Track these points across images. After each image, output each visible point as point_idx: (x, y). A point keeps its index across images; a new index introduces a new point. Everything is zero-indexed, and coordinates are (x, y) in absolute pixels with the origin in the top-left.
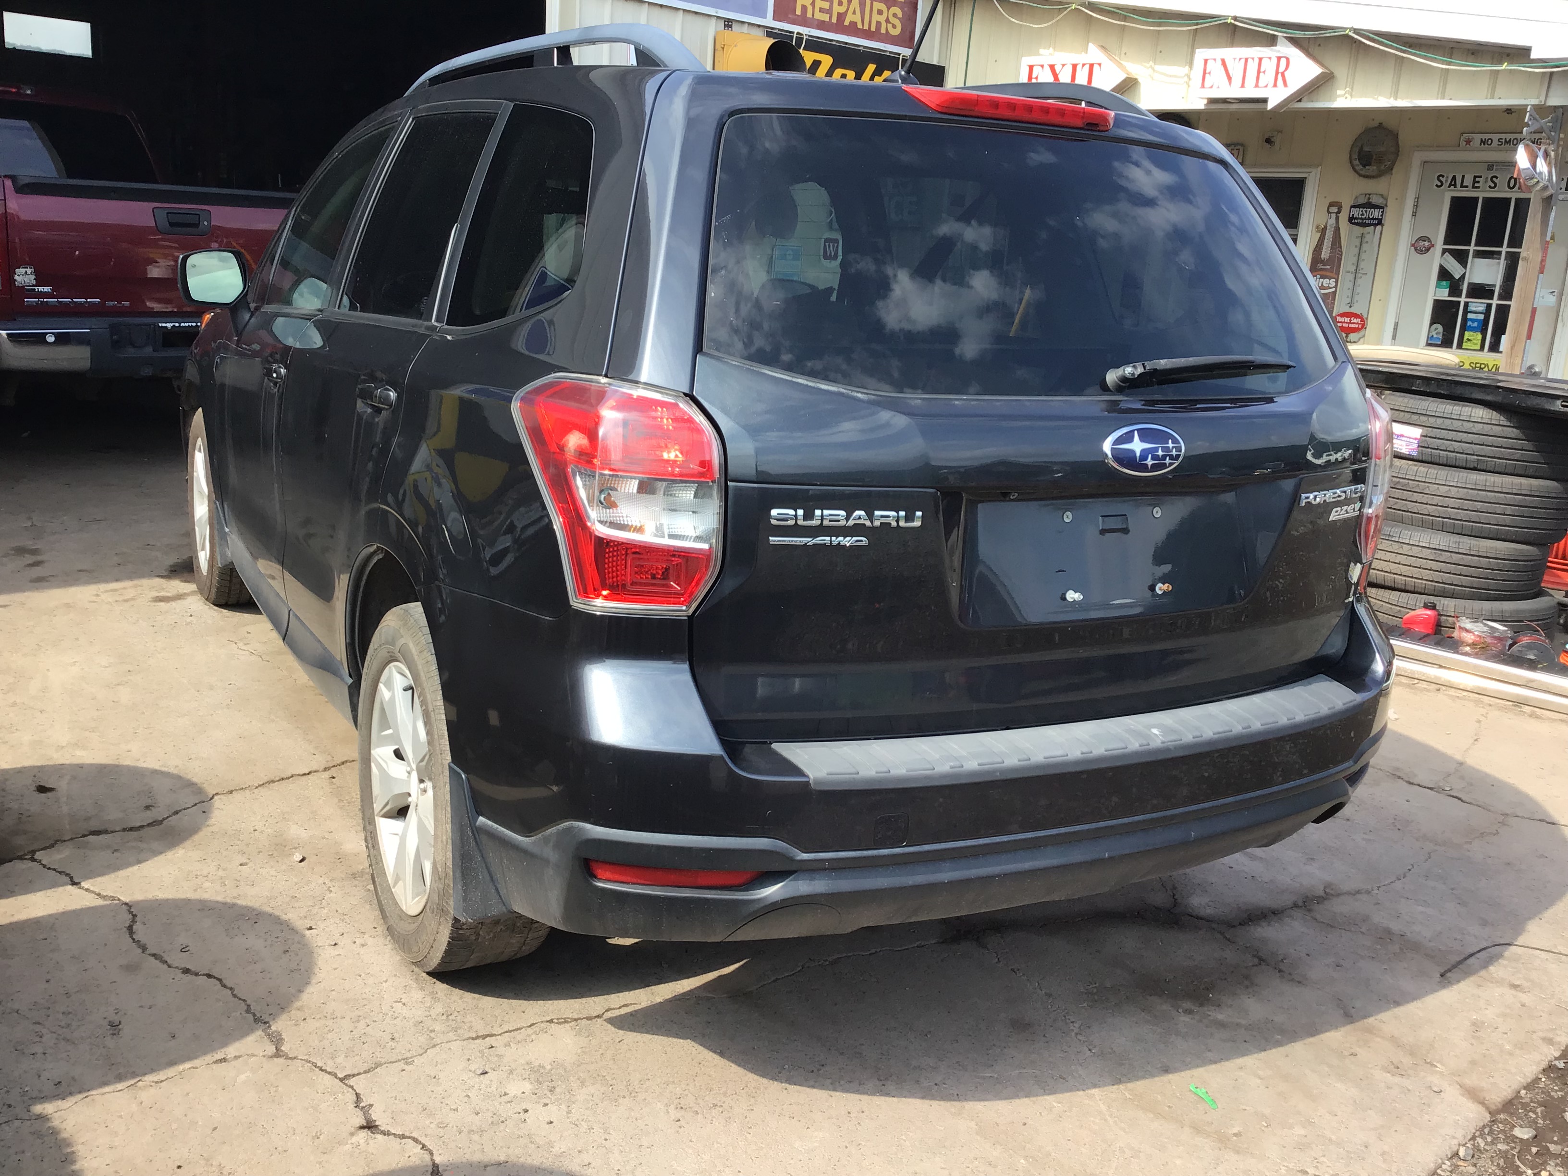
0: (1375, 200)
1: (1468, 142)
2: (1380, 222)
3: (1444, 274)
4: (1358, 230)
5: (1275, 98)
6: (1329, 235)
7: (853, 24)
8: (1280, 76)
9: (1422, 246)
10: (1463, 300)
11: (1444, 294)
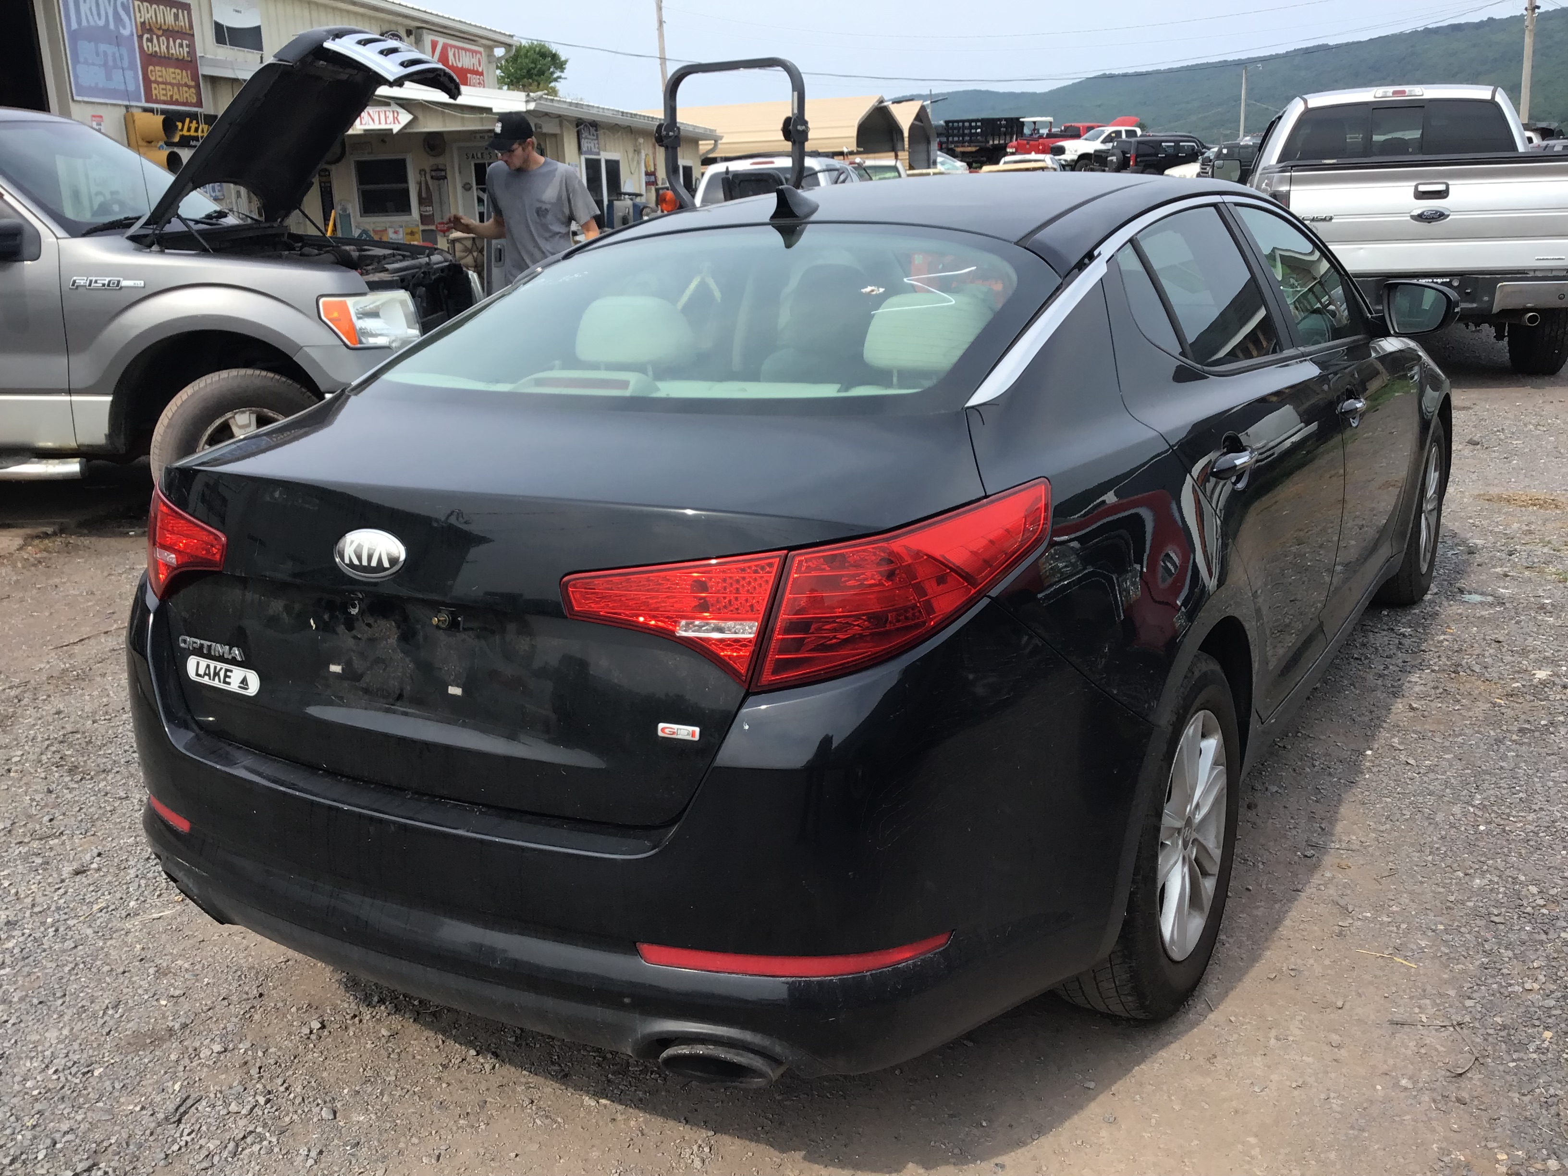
0: (440, 167)
2: (445, 177)
4: (436, 182)
5: (396, 128)
6: (423, 185)
7: (177, 100)
8: (396, 119)
9: (467, 187)
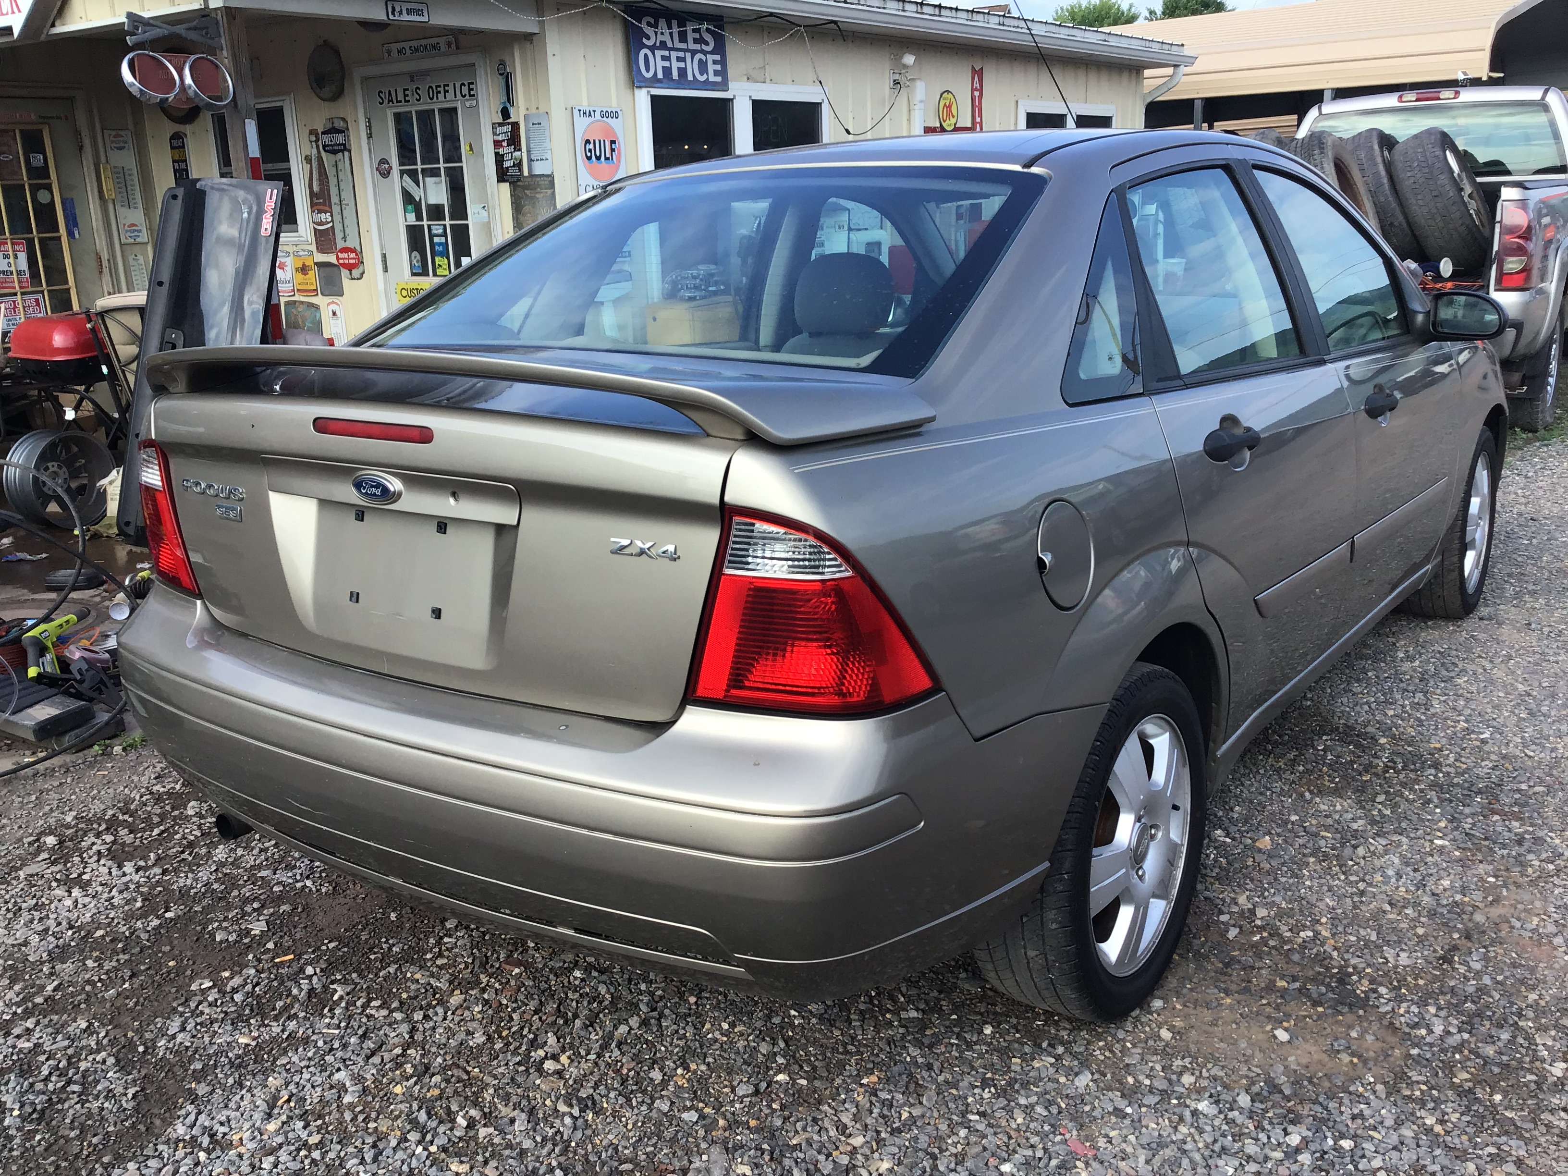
0: (340, 124)
1: (389, 52)
2: (346, 147)
3: (408, 198)
4: (331, 156)
6: (313, 165)
9: (384, 170)
10: (425, 223)
11: (412, 218)
